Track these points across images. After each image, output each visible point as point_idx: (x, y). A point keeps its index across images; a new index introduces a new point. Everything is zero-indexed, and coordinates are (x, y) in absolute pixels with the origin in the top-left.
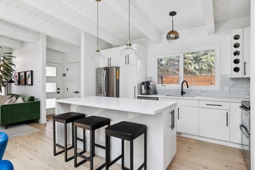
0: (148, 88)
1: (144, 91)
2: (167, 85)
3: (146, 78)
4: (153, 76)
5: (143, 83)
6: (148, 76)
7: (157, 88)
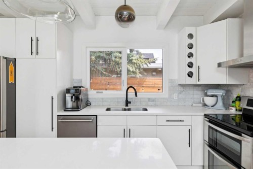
0: (77, 99)
1: (69, 104)
2: (104, 92)
3: (72, 80)
4: (83, 78)
5: (68, 91)
6: (75, 77)
7: (89, 97)
